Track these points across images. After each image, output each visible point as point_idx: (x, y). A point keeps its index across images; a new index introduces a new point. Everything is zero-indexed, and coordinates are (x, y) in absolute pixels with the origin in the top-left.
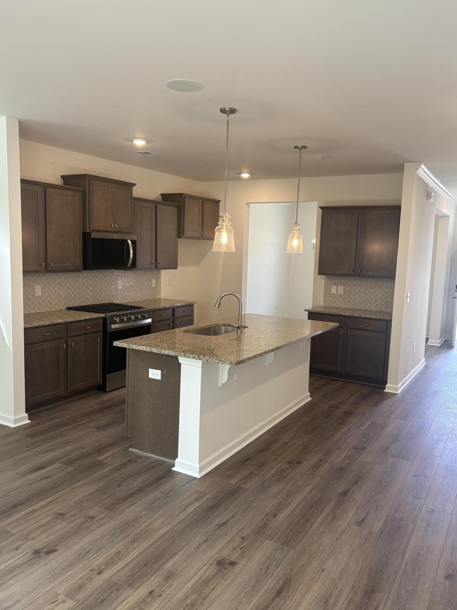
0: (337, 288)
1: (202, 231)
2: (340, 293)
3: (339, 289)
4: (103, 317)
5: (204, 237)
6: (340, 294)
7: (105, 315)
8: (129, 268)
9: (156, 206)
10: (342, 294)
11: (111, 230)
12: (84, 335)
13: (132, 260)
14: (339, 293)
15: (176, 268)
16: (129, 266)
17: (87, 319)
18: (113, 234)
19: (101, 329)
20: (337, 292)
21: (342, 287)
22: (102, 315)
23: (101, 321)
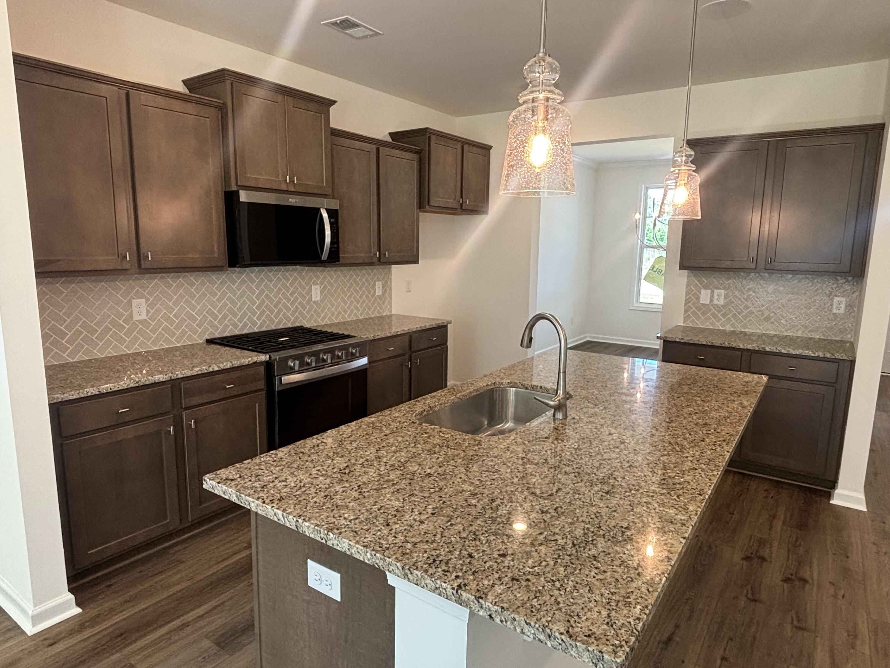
0: (712, 292)
1: (462, 197)
2: (719, 303)
3: (716, 297)
4: (266, 362)
5: (463, 208)
6: (717, 305)
7: (270, 357)
8: (324, 262)
9: (378, 150)
10: (722, 306)
11: (286, 189)
12: (220, 400)
13: (331, 248)
14: (715, 302)
15: (415, 261)
16: (326, 259)
17: (226, 367)
18: (289, 196)
19: (262, 384)
20: (711, 301)
21: (722, 292)
22: (263, 358)
23: (262, 369)
